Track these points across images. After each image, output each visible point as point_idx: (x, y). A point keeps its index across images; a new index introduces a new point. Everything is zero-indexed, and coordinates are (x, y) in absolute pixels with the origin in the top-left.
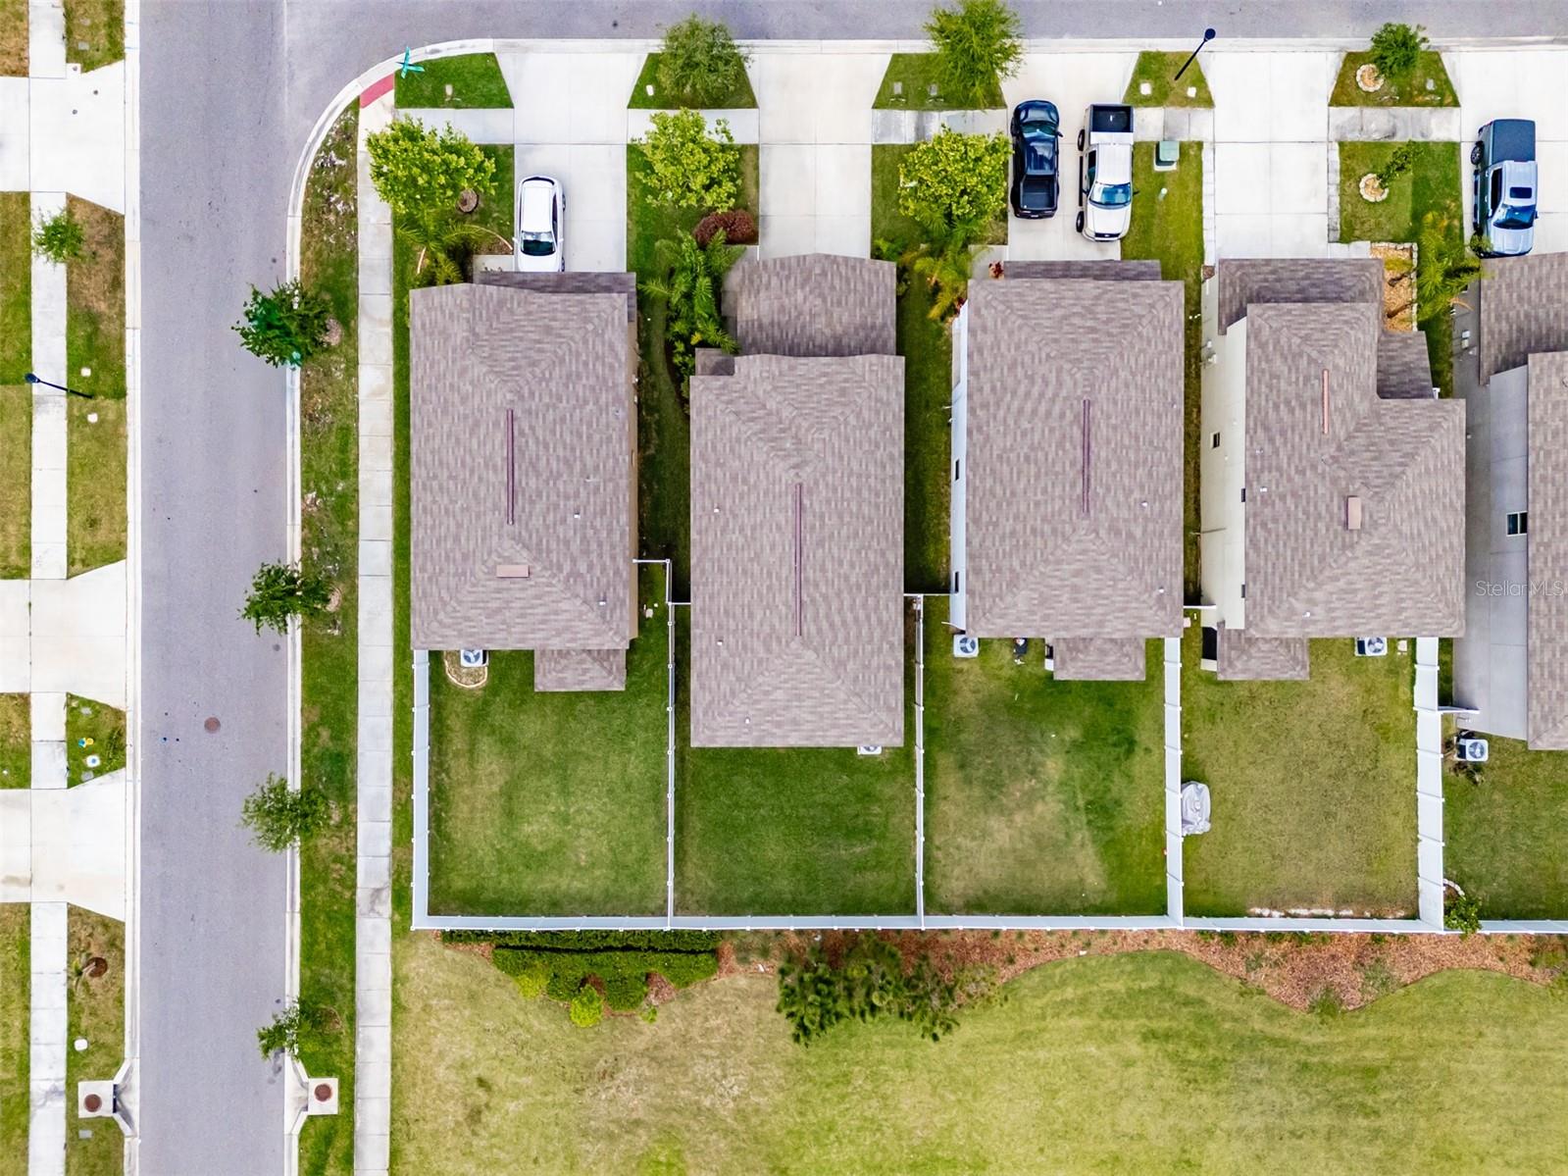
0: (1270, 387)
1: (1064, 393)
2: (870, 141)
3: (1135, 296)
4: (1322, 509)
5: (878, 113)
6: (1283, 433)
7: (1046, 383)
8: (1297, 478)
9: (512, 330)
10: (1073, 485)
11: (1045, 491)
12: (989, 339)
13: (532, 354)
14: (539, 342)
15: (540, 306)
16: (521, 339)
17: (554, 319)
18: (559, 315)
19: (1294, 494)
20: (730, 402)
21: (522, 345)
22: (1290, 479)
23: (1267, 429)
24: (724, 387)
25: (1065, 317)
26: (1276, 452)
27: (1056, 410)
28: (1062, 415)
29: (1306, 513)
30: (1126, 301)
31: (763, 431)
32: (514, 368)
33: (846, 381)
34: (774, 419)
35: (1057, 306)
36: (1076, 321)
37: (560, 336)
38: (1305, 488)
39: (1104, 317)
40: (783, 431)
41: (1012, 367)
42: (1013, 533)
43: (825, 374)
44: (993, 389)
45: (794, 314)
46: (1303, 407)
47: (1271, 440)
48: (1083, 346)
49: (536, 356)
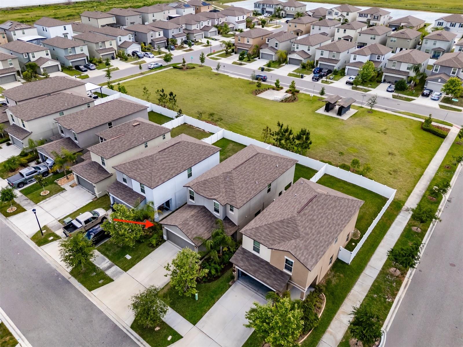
0: (122, 147)
1: (160, 157)
2: (125, 274)
3: (124, 168)
4: (140, 129)
5: (114, 279)
6: (130, 141)
7: (161, 161)
8: (137, 135)
9: (283, 237)
10: (177, 146)
11: (183, 150)
12: (162, 177)
13: (281, 225)
14: (276, 229)
15: (269, 241)
16: (281, 232)
17: (267, 234)
18: (264, 235)
19: (140, 134)
20: (234, 196)
21: (282, 230)
22: (138, 136)
23: (131, 144)
24: (232, 201)
25: (143, 170)
26: (134, 140)
27: (165, 156)
28: (165, 155)
29: (142, 131)
30: (127, 168)
31: (231, 185)
32: (289, 223)
33: (201, 186)
34: (226, 187)
35: (141, 173)
36: (142, 168)
37: (269, 227)
38: (138, 133)
39: (136, 166)
40: (226, 183)
41: (164, 169)
43: (205, 190)
44: (172, 170)
45: (197, 222)
46: (122, 140)
47: (133, 142)
48: (147, 162)
49: (280, 224)
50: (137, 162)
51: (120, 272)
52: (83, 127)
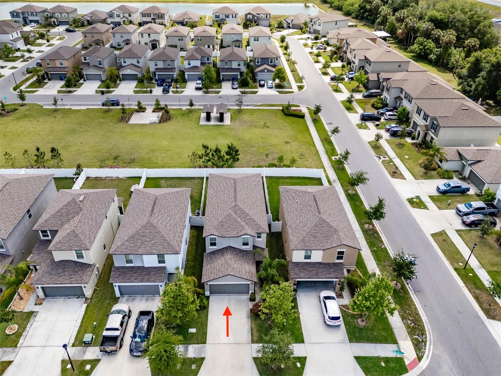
0: (91, 229)
1: (157, 220)
2: (207, 346)
3: (126, 248)
4: (89, 202)
5: (203, 356)
6: (92, 219)
7: (161, 224)
8: (93, 209)
9: (326, 236)
10: (158, 203)
11: (166, 204)
12: (176, 238)
13: (318, 229)
14: (316, 233)
15: (319, 245)
16: (322, 234)
17: (313, 241)
18: (312, 242)
19: (95, 207)
20: (256, 225)
21: (321, 232)
22: (95, 210)
23: (96, 222)
24: (258, 229)
25: (151, 241)
26: (96, 216)
27: (160, 217)
28: (158, 216)
29: (93, 203)
30: (130, 247)
31: (246, 216)
32: (321, 224)
33: (221, 229)
34: (243, 220)
35: (153, 244)
36: (148, 239)
37: (310, 235)
38: (91, 207)
39: (139, 241)
40: (241, 216)
41: (170, 230)
42: (176, 200)
43: (228, 231)
44: (177, 228)
45: (237, 262)
46: (85, 222)
47: (96, 219)
48: (148, 231)
49: (316, 228)
50: (137, 236)
51: (202, 347)
52: (5, 228)
